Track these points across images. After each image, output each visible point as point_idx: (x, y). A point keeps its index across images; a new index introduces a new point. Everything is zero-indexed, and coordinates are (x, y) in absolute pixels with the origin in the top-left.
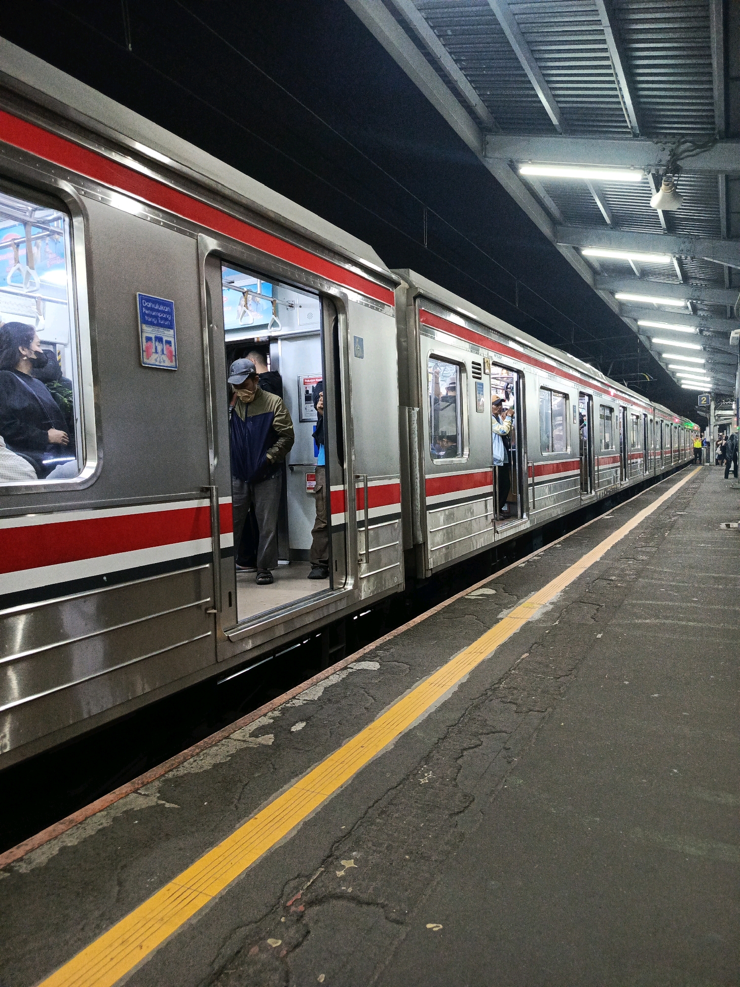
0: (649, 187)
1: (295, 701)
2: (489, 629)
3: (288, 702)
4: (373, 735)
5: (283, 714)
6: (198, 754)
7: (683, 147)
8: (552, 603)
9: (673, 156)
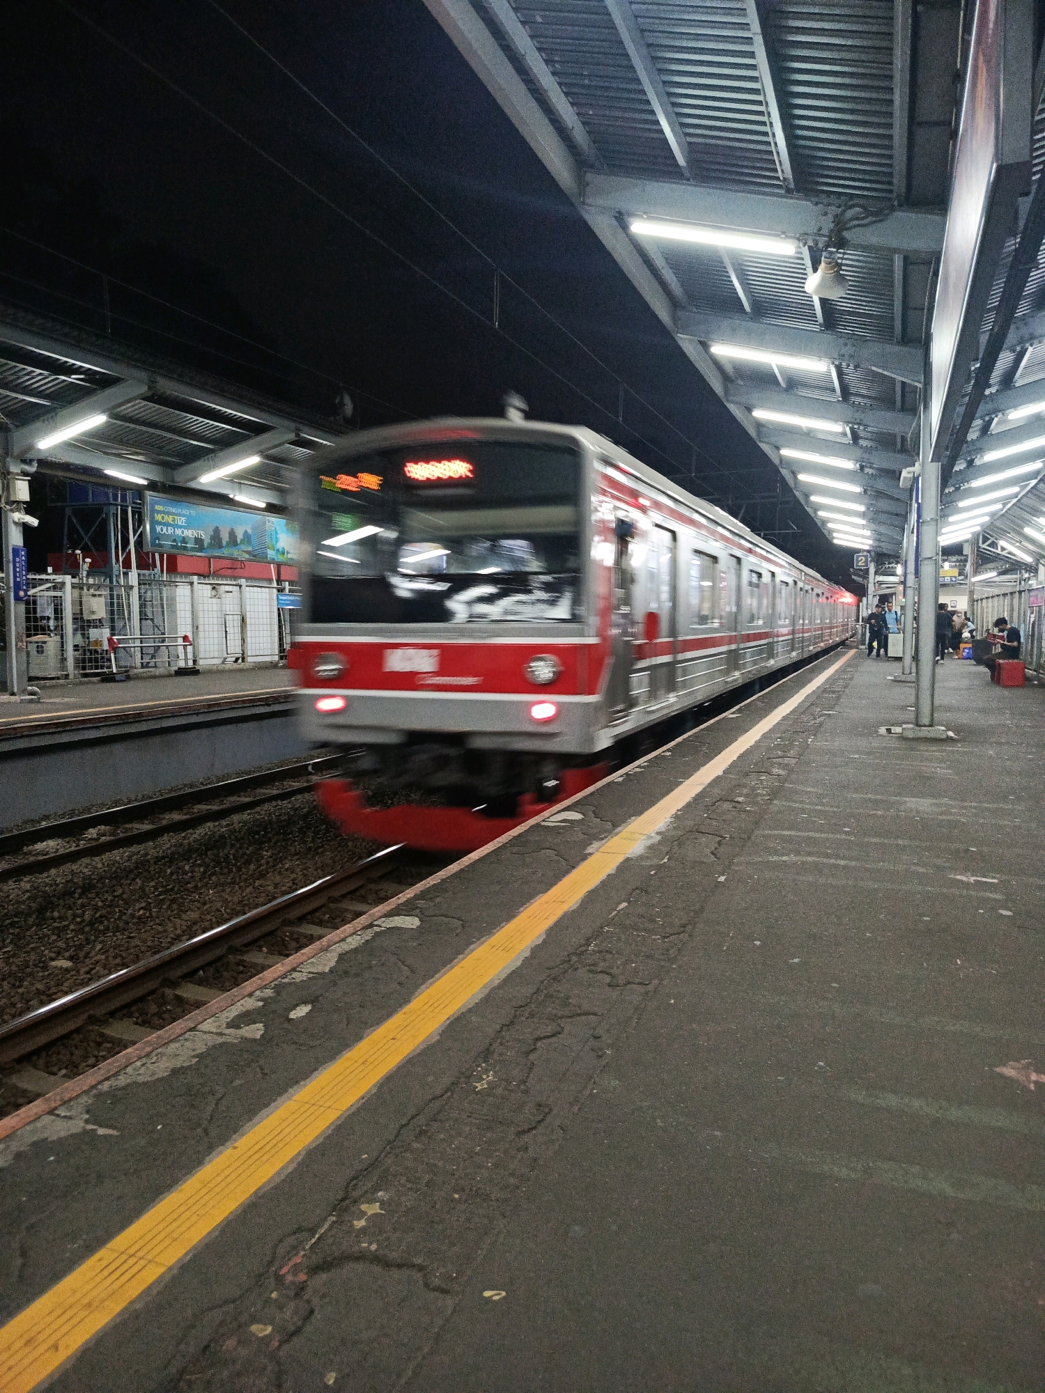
0: (803, 265)
1: (295, 975)
2: (574, 867)
3: (284, 976)
4: (408, 1021)
5: (278, 993)
6: (148, 1055)
7: (850, 213)
8: (658, 833)
9: (838, 223)
